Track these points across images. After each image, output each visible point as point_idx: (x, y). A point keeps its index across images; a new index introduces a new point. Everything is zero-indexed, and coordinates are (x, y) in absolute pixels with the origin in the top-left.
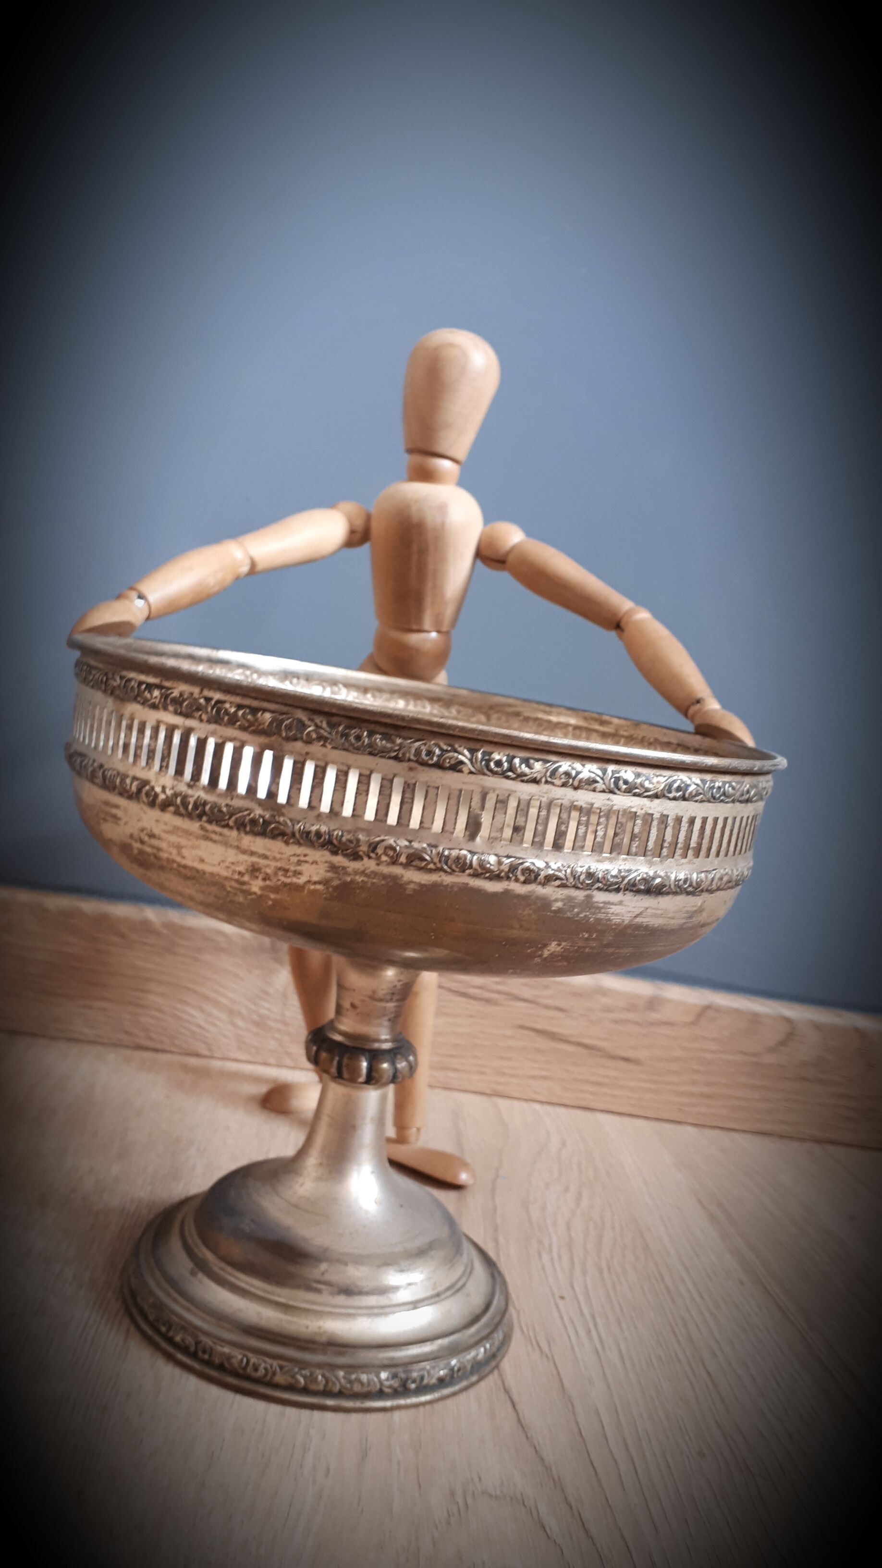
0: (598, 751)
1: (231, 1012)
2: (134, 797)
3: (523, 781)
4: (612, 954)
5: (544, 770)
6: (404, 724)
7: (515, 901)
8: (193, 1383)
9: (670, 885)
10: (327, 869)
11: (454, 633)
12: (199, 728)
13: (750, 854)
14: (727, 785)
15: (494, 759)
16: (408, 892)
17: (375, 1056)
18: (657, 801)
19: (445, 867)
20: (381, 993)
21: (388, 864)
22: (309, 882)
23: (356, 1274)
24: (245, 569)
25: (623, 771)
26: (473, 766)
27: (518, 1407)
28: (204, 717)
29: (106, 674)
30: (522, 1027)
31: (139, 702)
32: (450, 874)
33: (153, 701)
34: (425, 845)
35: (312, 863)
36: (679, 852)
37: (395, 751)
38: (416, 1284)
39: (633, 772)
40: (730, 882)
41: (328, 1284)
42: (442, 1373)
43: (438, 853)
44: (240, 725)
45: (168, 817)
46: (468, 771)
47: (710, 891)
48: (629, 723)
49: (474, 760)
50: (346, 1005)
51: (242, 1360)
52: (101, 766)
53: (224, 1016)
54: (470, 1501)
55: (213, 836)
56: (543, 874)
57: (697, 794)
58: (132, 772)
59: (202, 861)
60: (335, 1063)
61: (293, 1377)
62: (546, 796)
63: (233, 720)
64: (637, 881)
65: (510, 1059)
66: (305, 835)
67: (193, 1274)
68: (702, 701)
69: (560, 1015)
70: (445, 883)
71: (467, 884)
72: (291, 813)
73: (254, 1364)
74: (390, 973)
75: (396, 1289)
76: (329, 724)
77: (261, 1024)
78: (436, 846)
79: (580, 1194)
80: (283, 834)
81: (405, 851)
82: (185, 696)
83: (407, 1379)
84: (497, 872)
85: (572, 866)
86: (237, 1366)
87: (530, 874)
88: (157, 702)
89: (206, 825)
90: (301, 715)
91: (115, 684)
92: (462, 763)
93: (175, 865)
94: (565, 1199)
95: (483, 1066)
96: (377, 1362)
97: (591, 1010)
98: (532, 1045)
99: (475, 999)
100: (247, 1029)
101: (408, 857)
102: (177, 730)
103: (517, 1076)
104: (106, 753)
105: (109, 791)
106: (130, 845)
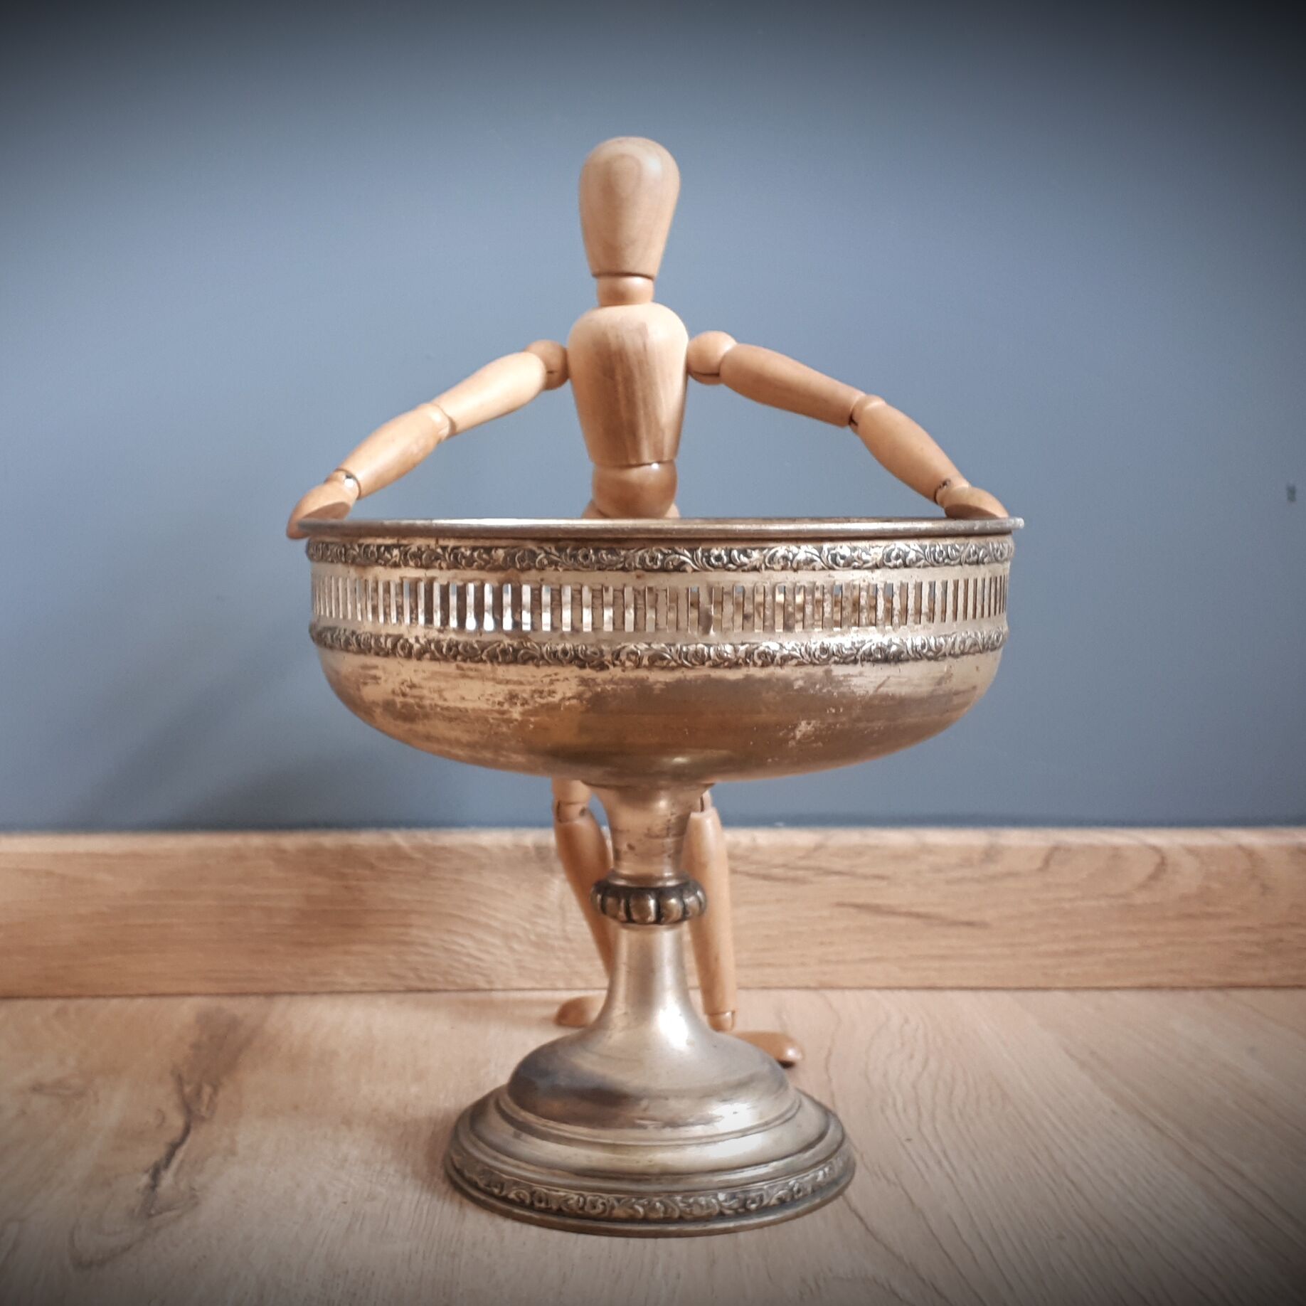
0: (809, 531)
2: (390, 653)
3: (744, 571)
5: (763, 557)
6: (625, 536)
7: (757, 685)
8: (534, 1231)
9: (908, 652)
10: (578, 683)
11: (676, 461)
12: (442, 576)
14: (950, 548)
15: (713, 554)
16: (657, 692)
17: (661, 894)
18: (878, 572)
19: (686, 663)
20: (657, 830)
21: (633, 669)
22: (564, 698)
23: (676, 1106)
24: (445, 431)
25: (839, 547)
26: (695, 565)
27: (865, 1220)
28: (444, 565)
29: (344, 546)
30: (839, 904)
31: (381, 564)
32: (691, 668)
33: (394, 559)
34: (663, 645)
35: (564, 681)
36: (910, 618)
37: (621, 562)
38: (741, 1114)
39: (849, 547)
40: (975, 645)
41: (654, 1119)
42: (781, 1193)
43: (677, 651)
44: (477, 566)
45: (427, 666)
46: (692, 570)
47: (955, 656)
49: (695, 559)
50: (624, 847)
51: (578, 1201)
52: (353, 633)
54: (822, 1284)
55: (472, 674)
56: (778, 655)
57: (918, 559)
58: (383, 632)
59: (463, 699)
60: (622, 904)
61: (632, 1208)
62: (768, 581)
63: (470, 563)
64: (872, 651)
66: (552, 655)
67: (517, 1136)
68: (948, 483)
69: (884, 884)
70: (688, 678)
71: (710, 675)
72: (535, 638)
73: (591, 1201)
74: (662, 804)
75: (721, 1116)
76: (557, 549)
78: (674, 645)
79: (927, 1060)
80: (532, 658)
81: (646, 653)
82: (423, 549)
83: (746, 1200)
84: (735, 660)
85: (805, 644)
86: (574, 1207)
87: (766, 657)
88: (397, 560)
89: (462, 664)
90: (531, 546)
91: (355, 553)
92: (684, 563)
93: (439, 709)
94: (910, 1065)
95: (803, 956)
96: (712, 1185)
97: (918, 873)
98: (856, 924)
99: (779, 880)
100: (526, 952)
101: (650, 659)
102: (420, 583)
103: (844, 961)
104: (356, 620)
105: (365, 654)
106: (393, 701)
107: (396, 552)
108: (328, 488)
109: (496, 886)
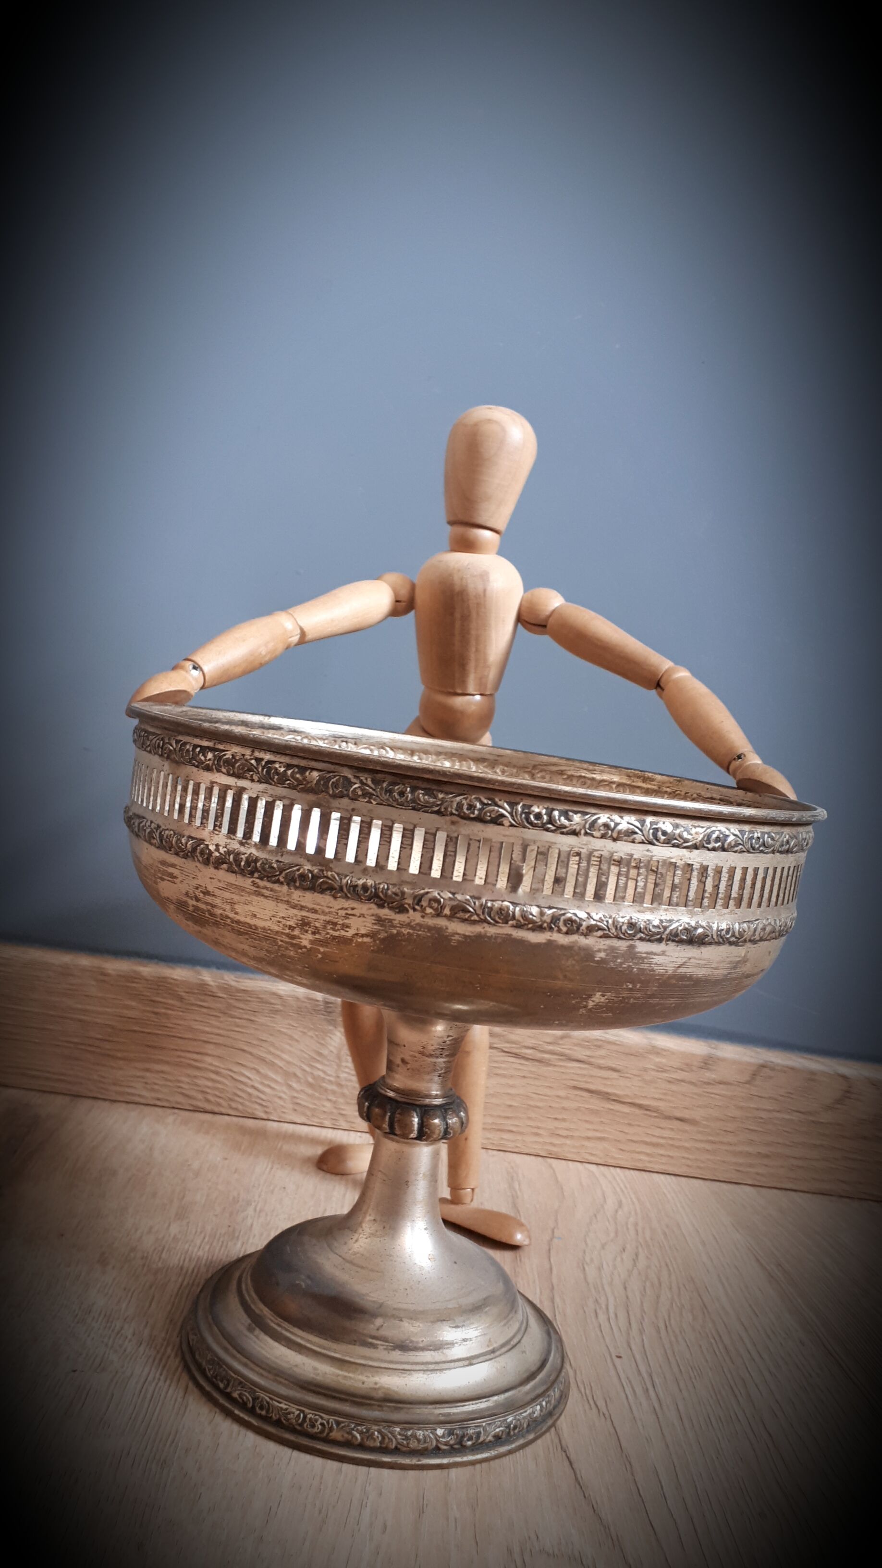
0: (635, 803)
1: (287, 1074)
2: (189, 854)
3: (562, 833)
4: (658, 1004)
5: (583, 822)
6: (445, 780)
7: (558, 952)
8: (251, 1438)
9: (712, 935)
10: (374, 922)
11: (497, 695)
12: (252, 788)
13: (793, 905)
14: (766, 836)
15: (533, 811)
16: (453, 943)
17: (426, 1112)
18: (696, 852)
19: (489, 918)
20: (431, 1048)
21: (433, 916)
22: (357, 934)
23: (410, 1329)
24: (295, 639)
25: (661, 823)
26: (514, 820)
27: (575, 1466)
28: (255, 778)
29: (162, 739)
30: (575, 1088)
31: (194, 765)
32: (494, 925)
33: (208, 762)
34: (468, 897)
35: (360, 917)
36: (719, 902)
37: (438, 805)
38: (471, 1339)
39: (671, 823)
40: (774, 932)
41: (385, 1339)
42: (498, 1430)
43: (481, 905)
44: (289, 784)
45: (222, 875)
46: (509, 824)
47: (754, 942)
48: (671, 779)
49: (514, 814)
50: (398, 1061)
51: (299, 1415)
52: (159, 827)
53: (279, 1078)
54: (527, 1558)
55: (264, 891)
57: (737, 845)
58: (187, 833)
59: (255, 916)
61: (350, 1433)
62: (585, 847)
63: (282, 780)
64: (679, 931)
65: (564, 1120)
66: (352, 888)
67: (250, 1329)
68: (742, 756)
69: (615, 1075)
70: (488, 935)
71: (511, 935)
72: (338, 868)
73: (311, 1419)
74: (440, 1028)
75: (452, 1344)
76: (373, 781)
77: (316, 1085)
78: (479, 898)
79: (637, 1255)
80: (331, 888)
81: (449, 903)
82: (237, 758)
83: (463, 1436)
84: (540, 923)
85: (614, 916)
86: (294, 1422)
87: (572, 925)
88: (211, 764)
89: (258, 880)
90: (348, 773)
91: (171, 748)
92: (503, 816)
93: (229, 921)
94: (622, 1259)
95: (538, 1128)
96: (432, 1418)
97: (646, 1070)
98: (586, 1106)
99: (527, 1059)
100: (302, 1091)
101: (452, 909)
102: (229, 791)
103: (572, 1137)
104: (163, 814)
105: (166, 851)
106: (186, 902)
107: (210, 755)
108: (173, 675)
109: (285, 1031)
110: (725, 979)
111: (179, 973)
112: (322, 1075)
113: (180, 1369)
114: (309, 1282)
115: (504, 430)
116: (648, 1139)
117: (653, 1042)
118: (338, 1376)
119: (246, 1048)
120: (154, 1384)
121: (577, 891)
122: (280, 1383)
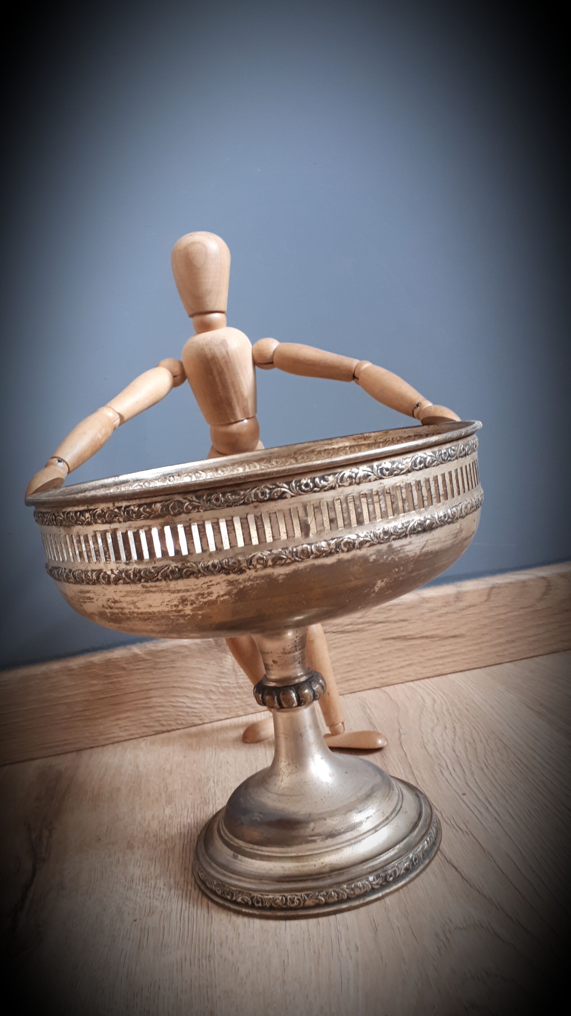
0: (364, 457)
1: (206, 692)
2: (96, 582)
3: (325, 491)
4: (417, 576)
5: (336, 479)
6: (242, 481)
7: (346, 564)
8: (258, 923)
9: (436, 522)
10: (227, 585)
11: (257, 416)
12: (121, 528)
13: (479, 486)
14: (449, 450)
15: (303, 483)
16: (280, 582)
17: (298, 688)
18: (410, 474)
19: (297, 559)
20: (289, 648)
21: (262, 569)
22: (219, 596)
23: (333, 823)
24: (118, 421)
25: (383, 463)
26: (292, 492)
27: (459, 869)
28: (121, 519)
29: (54, 514)
30: (384, 639)
31: (79, 524)
32: (301, 561)
33: (87, 520)
34: (280, 550)
35: (217, 584)
36: (434, 500)
37: (242, 499)
38: (371, 816)
39: (389, 462)
40: (473, 507)
41: (319, 835)
42: (406, 865)
44: (144, 517)
45: (122, 588)
46: (290, 496)
47: (462, 517)
48: (381, 433)
49: (291, 488)
50: (270, 662)
51: (282, 899)
52: (70, 571)
53: (202, 696)
54: (448, 935)
55: (151, 589)
56: (357, 542)
57: (433, 461)
58: (89, 569)
59: (151, 606)
61: (317, 898)
62: (342, 494)
63: (139, 516)
64: (415, 527)
65: (384, 661)
66: (206, 569)
67: (235, 857)
69: (406, 624)
70: (300, 568)
71: (314, 564)
72: (193, 559)
73: (290, 899)
74: (290, 634)
75: (361, 823)
76: (197, 497)
77: (226, 692)
78: (287, 548)
79: (454, 728)
80: (193, 573)
81: (269, 557)
82: (105, 511)
83: (386, 876)
84: (329, 551)
85: (373, 531)
86: (280, 904)
87: (349, 545)
88: (90, 521)
89: (145, 584)
90: (178, 498)
91: (61, 518)
92: (284, 492)
93: (135, 614)
94: (446, 734)
95: (369, 671)
96: (364, 872)
97: (422, 614)
98: (395, 648)
99: (350, 632)
100: (219, 699)
101: (273, 560)
102: (107, 534)
103: (392, 670)
104: (71, 562)
105: (80, 584)
106: (105, 612)
108: (47, 470)
109: (196, 666)
110: (453, 546)
111: (118, 653)
112: (228, 685)
113: (200, 896)
114: (261, 816)
115: (204, 246)
116: (438, 655)
117: (422, 596)
118: (298, 867)
119: (175, 685)
120: (187, 911)
121: (346, 523)
122: (264, 883)
